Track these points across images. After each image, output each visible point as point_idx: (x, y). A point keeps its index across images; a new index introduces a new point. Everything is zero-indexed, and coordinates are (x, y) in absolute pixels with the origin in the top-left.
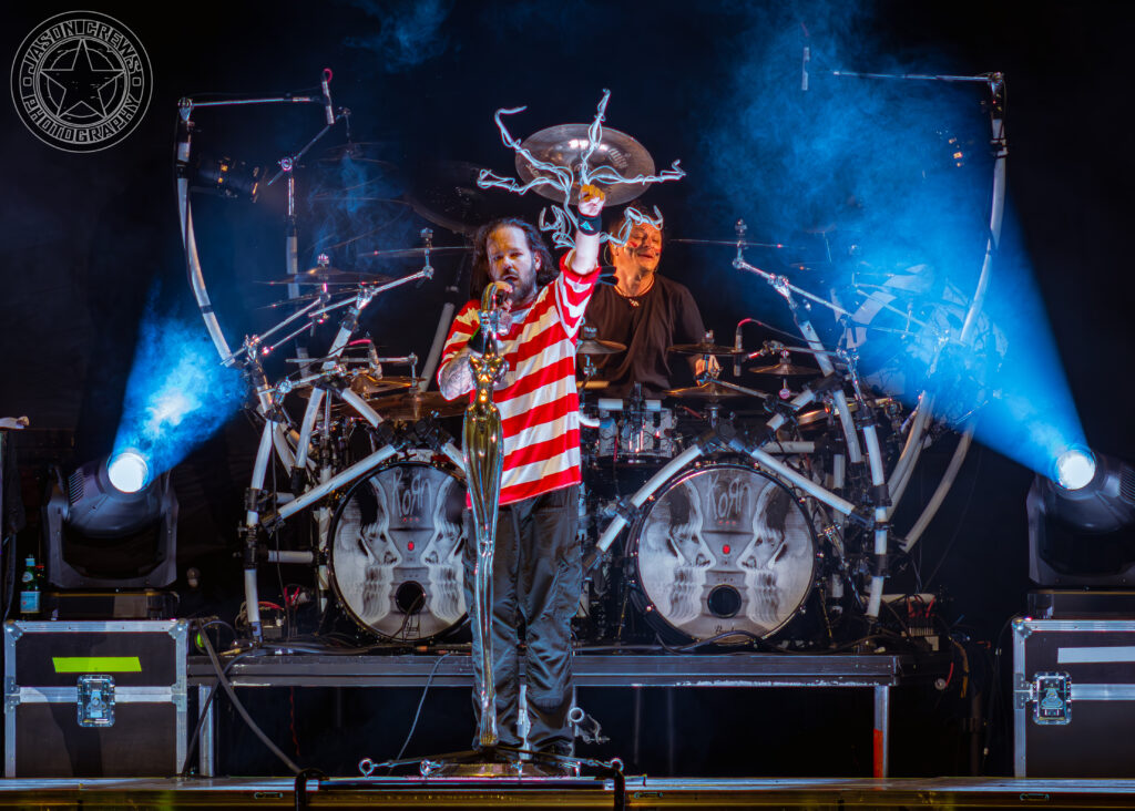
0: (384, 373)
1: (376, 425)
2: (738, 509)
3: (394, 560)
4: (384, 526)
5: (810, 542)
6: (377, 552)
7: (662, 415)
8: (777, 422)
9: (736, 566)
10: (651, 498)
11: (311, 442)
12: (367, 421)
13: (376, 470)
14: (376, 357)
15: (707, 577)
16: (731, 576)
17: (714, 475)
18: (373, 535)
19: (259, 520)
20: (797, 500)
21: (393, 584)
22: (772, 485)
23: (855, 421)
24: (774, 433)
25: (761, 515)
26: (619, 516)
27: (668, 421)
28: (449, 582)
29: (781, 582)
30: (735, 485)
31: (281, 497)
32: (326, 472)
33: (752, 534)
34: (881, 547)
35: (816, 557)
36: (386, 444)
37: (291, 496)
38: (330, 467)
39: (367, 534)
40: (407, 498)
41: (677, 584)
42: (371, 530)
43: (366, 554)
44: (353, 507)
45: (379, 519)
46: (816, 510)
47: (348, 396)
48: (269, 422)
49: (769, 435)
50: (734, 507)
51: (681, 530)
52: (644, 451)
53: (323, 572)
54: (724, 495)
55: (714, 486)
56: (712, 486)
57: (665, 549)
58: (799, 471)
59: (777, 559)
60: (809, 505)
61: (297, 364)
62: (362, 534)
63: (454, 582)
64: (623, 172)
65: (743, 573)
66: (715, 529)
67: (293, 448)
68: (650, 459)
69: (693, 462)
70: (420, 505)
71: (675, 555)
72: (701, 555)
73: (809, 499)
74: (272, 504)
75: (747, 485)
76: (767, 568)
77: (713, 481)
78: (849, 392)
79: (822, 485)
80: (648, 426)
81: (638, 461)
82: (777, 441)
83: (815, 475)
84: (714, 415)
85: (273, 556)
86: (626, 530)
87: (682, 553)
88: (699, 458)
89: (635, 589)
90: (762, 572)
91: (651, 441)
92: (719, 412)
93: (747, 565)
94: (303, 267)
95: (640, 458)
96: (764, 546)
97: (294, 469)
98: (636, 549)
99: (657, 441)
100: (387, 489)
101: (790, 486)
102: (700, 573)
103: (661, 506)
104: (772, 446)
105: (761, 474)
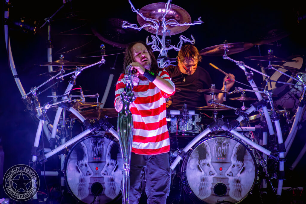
0: (86, 101)
1: (83, 121)
2: (225, 153)
3: (90, 174)
4: (86, 161)
5: (254, 166)
6: (83, 171)
7: (195, 117)
8: (241, 119)
9: (225, 176)
10: (191, 149)
11: (58, 128)
12: (79, 120)
13: (83, 139)
14: (83, 95)
15: (213, 180)
16: (223, 179)
17: (216, 140)
18: (82, 165)
19: (37, 159)
20: (249, 150)
21: (90, 184)
22: (238, 144)
23: (271, 118)
24: (239, 123)
25: (234, 155)
26: (179, 156)
27: (198, 119)
28: (112, 183)
29: (242, 182)
30: (224, 143)
31: (46, 150)
32: (63, 140)
33: (231, 163)
34: (282, 168)
35: (256, 172)
36: (87, 129)
37: (50, 150)
38: (65, 138)
39: (80, 164)
40: (95, 150)
41: (201, 183)
42: (81, 162)
43: (79, 172)
44: (74, 154)
45: (85, 158)
46: (256, 154)
47: (72, 110)
48: (41, 121)
49: (238, 124)
50: (224, 152)
51: (203, 162)
52: (188, 131)
53: (62, 179)
54: (220, 148)
55: (216, 144)
56: (215, 144)
57: (197, 169)
58: (249, 139)
59: (241, 173)
60: (253, 152)
61: (52, 98)
62: (78, 164)
63: (114, 183)
64: (179, 21)
65: (228, 178)
66: (216, 161)
67: (50, 130)
68: (191, 134)
69: (208, 135)
70: (100, 153)
71: (201, 171)
72: (211, 171)
73: (253, 150)
74: (42, 153)
75: (229, 144)
76: (237, 177)
77: (215, 142)
78: (269, 107)
79: (258, 144)
80: (190, 121)
81: (186, 135)
82: (240, 126)
83: (256, 140)
84: (215, 117)
85: (42, 173)
86: (181, 162)
87: (204, 171)
88: (210, 133)
89: (185, 185)
90: (235, 178)
91: (191, 126)
92: (217, 115)
93: (229, 175)
94: (54, 59)
95: (187, 133)
96: (236, 167)
97: (51, 139)
98: (185, 169)
99: (193, 126)
100: (87, 146)
101: (246, 144)
102: (210, 178)
103: (195, 152)
104: (238, 128)
105: (234, 139)
